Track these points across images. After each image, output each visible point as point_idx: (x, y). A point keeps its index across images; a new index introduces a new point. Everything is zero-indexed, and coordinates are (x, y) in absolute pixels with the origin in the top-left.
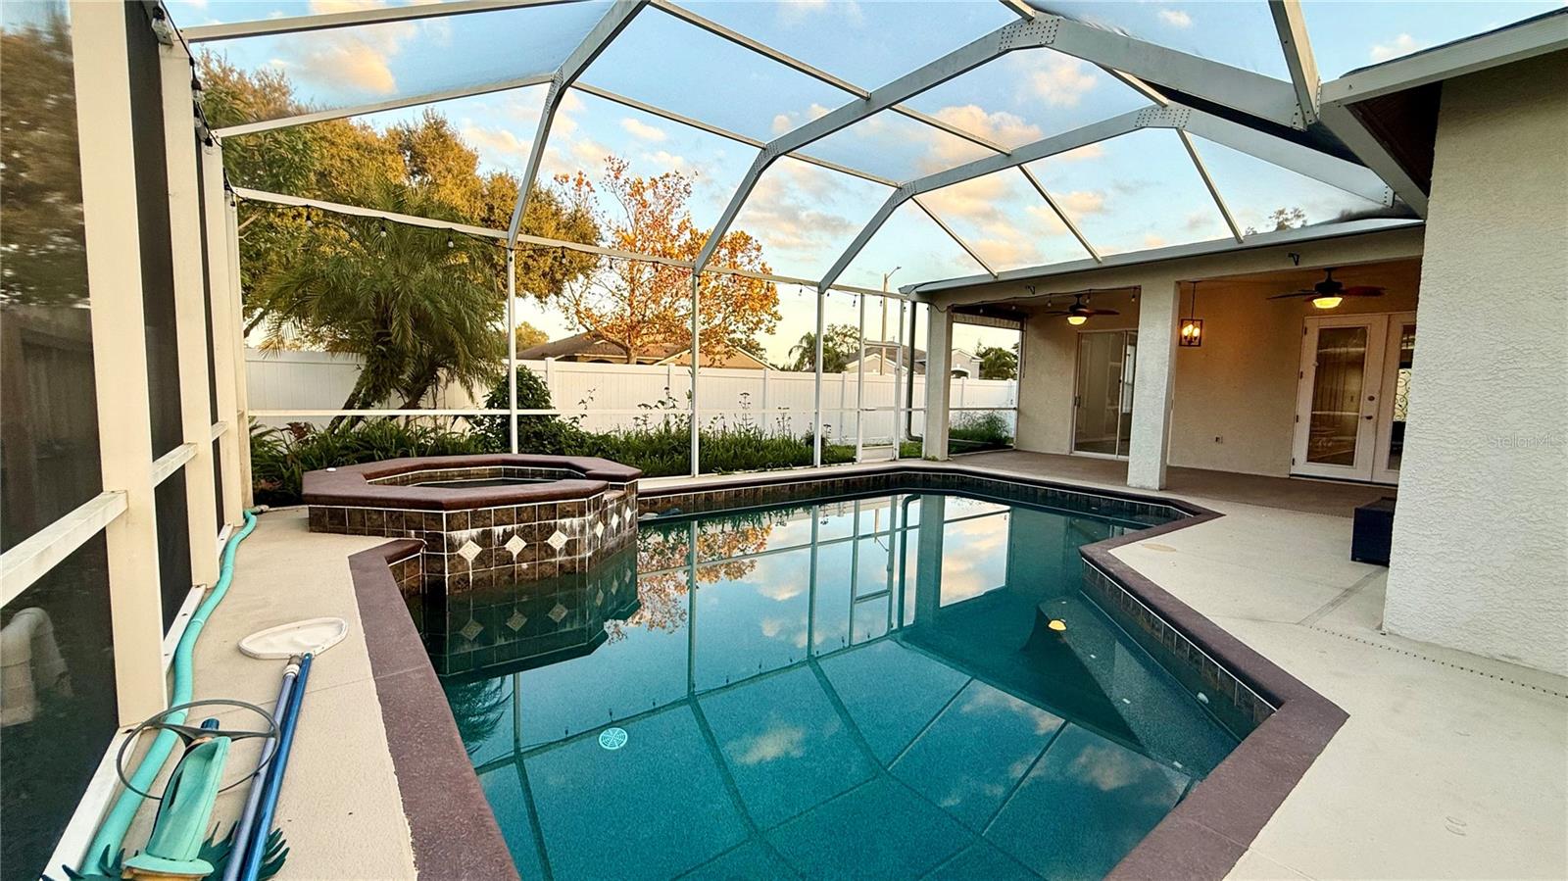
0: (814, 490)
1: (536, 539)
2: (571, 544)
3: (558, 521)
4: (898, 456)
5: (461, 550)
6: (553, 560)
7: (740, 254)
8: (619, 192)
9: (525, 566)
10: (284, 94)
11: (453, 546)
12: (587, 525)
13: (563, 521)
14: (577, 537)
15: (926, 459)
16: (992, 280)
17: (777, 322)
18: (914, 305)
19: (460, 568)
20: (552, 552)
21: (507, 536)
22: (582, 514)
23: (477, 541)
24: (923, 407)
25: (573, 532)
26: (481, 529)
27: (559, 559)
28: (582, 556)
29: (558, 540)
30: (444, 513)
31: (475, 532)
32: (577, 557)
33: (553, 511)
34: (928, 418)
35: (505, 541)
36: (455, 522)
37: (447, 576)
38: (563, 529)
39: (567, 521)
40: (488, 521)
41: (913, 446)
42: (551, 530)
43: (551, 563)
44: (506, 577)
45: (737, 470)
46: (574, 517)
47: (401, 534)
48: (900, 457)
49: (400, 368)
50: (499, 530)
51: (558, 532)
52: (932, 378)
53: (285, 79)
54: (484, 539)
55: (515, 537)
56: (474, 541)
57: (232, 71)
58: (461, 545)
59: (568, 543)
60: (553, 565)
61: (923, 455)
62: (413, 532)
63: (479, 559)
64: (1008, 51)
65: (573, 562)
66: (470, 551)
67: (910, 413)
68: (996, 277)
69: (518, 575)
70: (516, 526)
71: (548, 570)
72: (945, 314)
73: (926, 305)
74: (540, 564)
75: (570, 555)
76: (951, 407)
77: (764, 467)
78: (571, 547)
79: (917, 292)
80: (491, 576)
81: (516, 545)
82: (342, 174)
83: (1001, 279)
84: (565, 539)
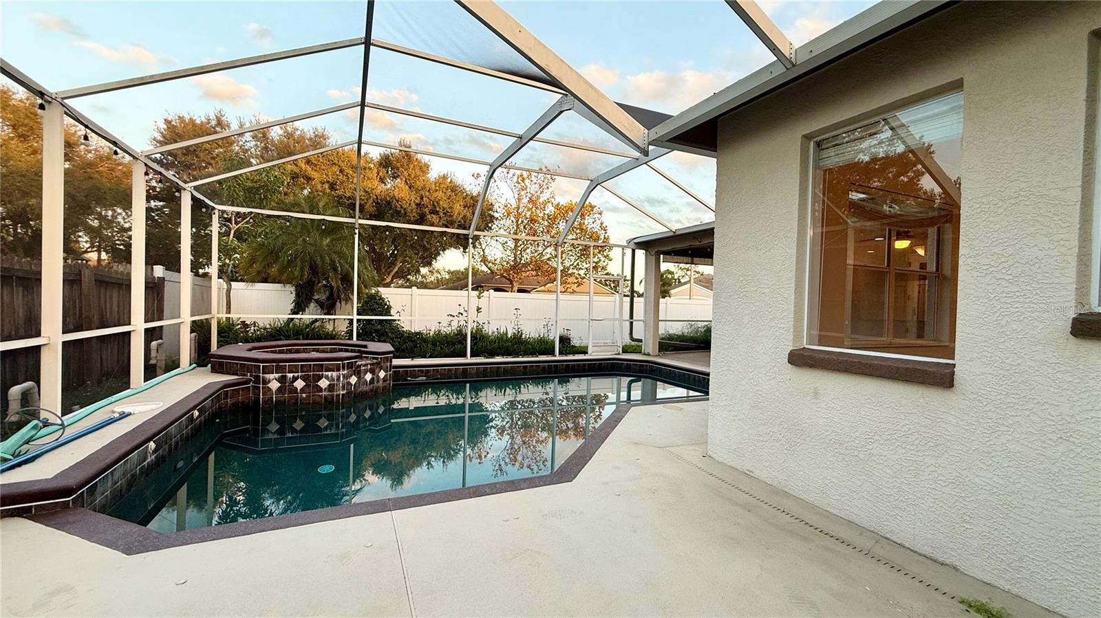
0: (541, 370)
1: (312, 382)
2: (332, 386)
3: (324, 373)
4: (621, 352)
5: (270, 383)
6: (321, 394)
7: (587, 217)
8: (509, 181)
9: (304, 395)
10: (325, 139)
11: (266, 382)
12: (341, 376)
13: (327, 373)
14: (335, 382)
15: (645, 354)
16: (672, 234)
17: (610, 262)
18: (633, 251)
19: (268, 393)
20: (320, 389)
21: (295, 379)
22: (338, 370)
23: (278, 380)
24: (643, 319)
25: (333, 380)
26: (280, 375)
27: (324, 393)
28: (338, 393)
29: (324, 383)
30: (261, 365)
31: (277, 375)
32: (335, 393)
33: (321, 368)
34: (645, 327)
35: (294, 381)
36: (267, 370)
37: (261, 397)
38: (327, 377)
39: (329, 374)
40: (284, 370)
41: (634, 346)
42: (320, 378)
43: (319, 395)
44: (293, 401)
45: (498, 356)
46: (334, 371)
47: (244, 375)
48: (623, 352)
49: (311, 293)
50: (290, 375)
51: (324, 379)
52: (647, 299)
53: (326, 131)
54: (282, 380)
55: (300, 380)
56: (276, 380)
57: (298, 130)
58: (269, 382)
59: (329, 385)
60: (321, 396)
61: (643, 351)
62: (249, 374)
63: (279, 389)
64: (561, 112)
65: (332, 396)
66: (275, 385)
67: (631, 323)
68: (674, 232)
69: (301, 400)
70: (300, 374)
71: (318, 399)
72: (654, 257)
73: (644, 251)
74: (313, 395)
75: (331, 392)
76: (660, 319)
77: (517, 355)
78: (331, 388)
79: (635, 243)
80: (285, 399)
81: (300, 384)
82: (342, 183)
83: (678, 233)
84: (328, 383)
